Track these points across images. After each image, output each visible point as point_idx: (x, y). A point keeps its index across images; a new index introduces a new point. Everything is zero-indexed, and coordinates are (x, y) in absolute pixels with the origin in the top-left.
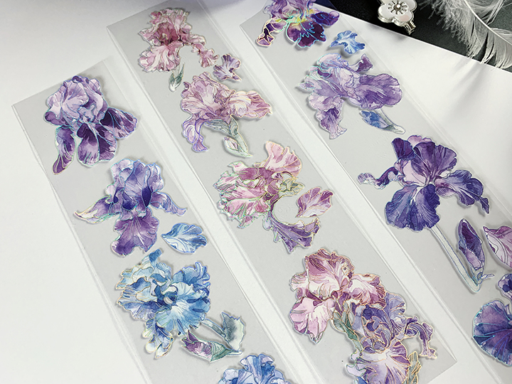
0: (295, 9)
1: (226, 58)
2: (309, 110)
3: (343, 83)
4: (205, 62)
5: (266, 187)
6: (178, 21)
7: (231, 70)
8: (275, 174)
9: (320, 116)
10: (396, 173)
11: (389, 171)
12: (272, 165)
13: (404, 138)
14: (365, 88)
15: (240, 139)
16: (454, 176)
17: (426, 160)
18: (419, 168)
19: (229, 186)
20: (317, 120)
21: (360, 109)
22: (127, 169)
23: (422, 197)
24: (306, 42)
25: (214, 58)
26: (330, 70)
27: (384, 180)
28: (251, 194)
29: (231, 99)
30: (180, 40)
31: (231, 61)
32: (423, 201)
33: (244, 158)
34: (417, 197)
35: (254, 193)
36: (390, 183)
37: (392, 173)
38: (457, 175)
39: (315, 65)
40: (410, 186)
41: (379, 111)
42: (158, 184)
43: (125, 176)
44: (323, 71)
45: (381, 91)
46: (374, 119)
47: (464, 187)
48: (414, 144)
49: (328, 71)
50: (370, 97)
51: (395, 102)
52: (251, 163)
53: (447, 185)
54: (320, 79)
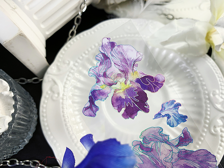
0: (120, 72)
3: (162, 157)
14: (183, 162)
24: (130, 113)
44: (145, 145)
45: (197, 166)
49: (150, 146)
54: (142, 154)
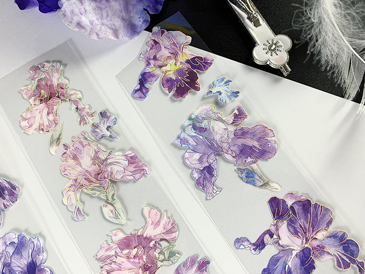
0: (169, 55)
1: (103, 115)
2: (185, 168)
3: (217, 138)
4: (82, 120)
5: (144, 257)
6: (56, 75)
7: (108, 128)
8: (153, 242)
9: (196, 175)
10: (271, 236)
11: (264, 234)
12: (150, 232)
13: (280, 196)
14: (240, 141)
15: (118, 205)
16: (330, 237)
17: (302, 220)
18: (295, 229)
19: (109, 257)
20: (193, 180)
21: (235, 165)
22: (12, 243)
23: (298, 261)
24: (181, 92)
25: (92, 115)
26: (204, 124)
27: (260, 245)
28: (130, 266)
29: (109, 161)
30: (58, 97)
31: (108, 118)
32: (298, 265)
33: (122, 225)
34: (292, 262)
35: (133, 263)
36: (266, 247)
37: (267, 236)
38: (333, 236)
39: (190, 119)
40: (285, 250)
41: (254, 166)
42: (41, 257)
43: (11, 250)
44: (198, 125)
45: (256, 144)
46: (249, 177)
47: (340, 249)
48: (290, 203)
49: (203, 125)
50: (245, 151)
51: (270, 155)
52: (129, 230)
53: (323, 247)
54: (195, 134)
